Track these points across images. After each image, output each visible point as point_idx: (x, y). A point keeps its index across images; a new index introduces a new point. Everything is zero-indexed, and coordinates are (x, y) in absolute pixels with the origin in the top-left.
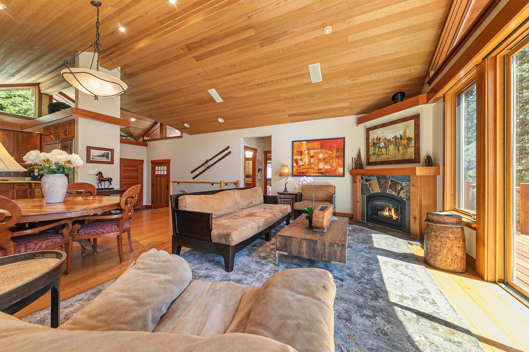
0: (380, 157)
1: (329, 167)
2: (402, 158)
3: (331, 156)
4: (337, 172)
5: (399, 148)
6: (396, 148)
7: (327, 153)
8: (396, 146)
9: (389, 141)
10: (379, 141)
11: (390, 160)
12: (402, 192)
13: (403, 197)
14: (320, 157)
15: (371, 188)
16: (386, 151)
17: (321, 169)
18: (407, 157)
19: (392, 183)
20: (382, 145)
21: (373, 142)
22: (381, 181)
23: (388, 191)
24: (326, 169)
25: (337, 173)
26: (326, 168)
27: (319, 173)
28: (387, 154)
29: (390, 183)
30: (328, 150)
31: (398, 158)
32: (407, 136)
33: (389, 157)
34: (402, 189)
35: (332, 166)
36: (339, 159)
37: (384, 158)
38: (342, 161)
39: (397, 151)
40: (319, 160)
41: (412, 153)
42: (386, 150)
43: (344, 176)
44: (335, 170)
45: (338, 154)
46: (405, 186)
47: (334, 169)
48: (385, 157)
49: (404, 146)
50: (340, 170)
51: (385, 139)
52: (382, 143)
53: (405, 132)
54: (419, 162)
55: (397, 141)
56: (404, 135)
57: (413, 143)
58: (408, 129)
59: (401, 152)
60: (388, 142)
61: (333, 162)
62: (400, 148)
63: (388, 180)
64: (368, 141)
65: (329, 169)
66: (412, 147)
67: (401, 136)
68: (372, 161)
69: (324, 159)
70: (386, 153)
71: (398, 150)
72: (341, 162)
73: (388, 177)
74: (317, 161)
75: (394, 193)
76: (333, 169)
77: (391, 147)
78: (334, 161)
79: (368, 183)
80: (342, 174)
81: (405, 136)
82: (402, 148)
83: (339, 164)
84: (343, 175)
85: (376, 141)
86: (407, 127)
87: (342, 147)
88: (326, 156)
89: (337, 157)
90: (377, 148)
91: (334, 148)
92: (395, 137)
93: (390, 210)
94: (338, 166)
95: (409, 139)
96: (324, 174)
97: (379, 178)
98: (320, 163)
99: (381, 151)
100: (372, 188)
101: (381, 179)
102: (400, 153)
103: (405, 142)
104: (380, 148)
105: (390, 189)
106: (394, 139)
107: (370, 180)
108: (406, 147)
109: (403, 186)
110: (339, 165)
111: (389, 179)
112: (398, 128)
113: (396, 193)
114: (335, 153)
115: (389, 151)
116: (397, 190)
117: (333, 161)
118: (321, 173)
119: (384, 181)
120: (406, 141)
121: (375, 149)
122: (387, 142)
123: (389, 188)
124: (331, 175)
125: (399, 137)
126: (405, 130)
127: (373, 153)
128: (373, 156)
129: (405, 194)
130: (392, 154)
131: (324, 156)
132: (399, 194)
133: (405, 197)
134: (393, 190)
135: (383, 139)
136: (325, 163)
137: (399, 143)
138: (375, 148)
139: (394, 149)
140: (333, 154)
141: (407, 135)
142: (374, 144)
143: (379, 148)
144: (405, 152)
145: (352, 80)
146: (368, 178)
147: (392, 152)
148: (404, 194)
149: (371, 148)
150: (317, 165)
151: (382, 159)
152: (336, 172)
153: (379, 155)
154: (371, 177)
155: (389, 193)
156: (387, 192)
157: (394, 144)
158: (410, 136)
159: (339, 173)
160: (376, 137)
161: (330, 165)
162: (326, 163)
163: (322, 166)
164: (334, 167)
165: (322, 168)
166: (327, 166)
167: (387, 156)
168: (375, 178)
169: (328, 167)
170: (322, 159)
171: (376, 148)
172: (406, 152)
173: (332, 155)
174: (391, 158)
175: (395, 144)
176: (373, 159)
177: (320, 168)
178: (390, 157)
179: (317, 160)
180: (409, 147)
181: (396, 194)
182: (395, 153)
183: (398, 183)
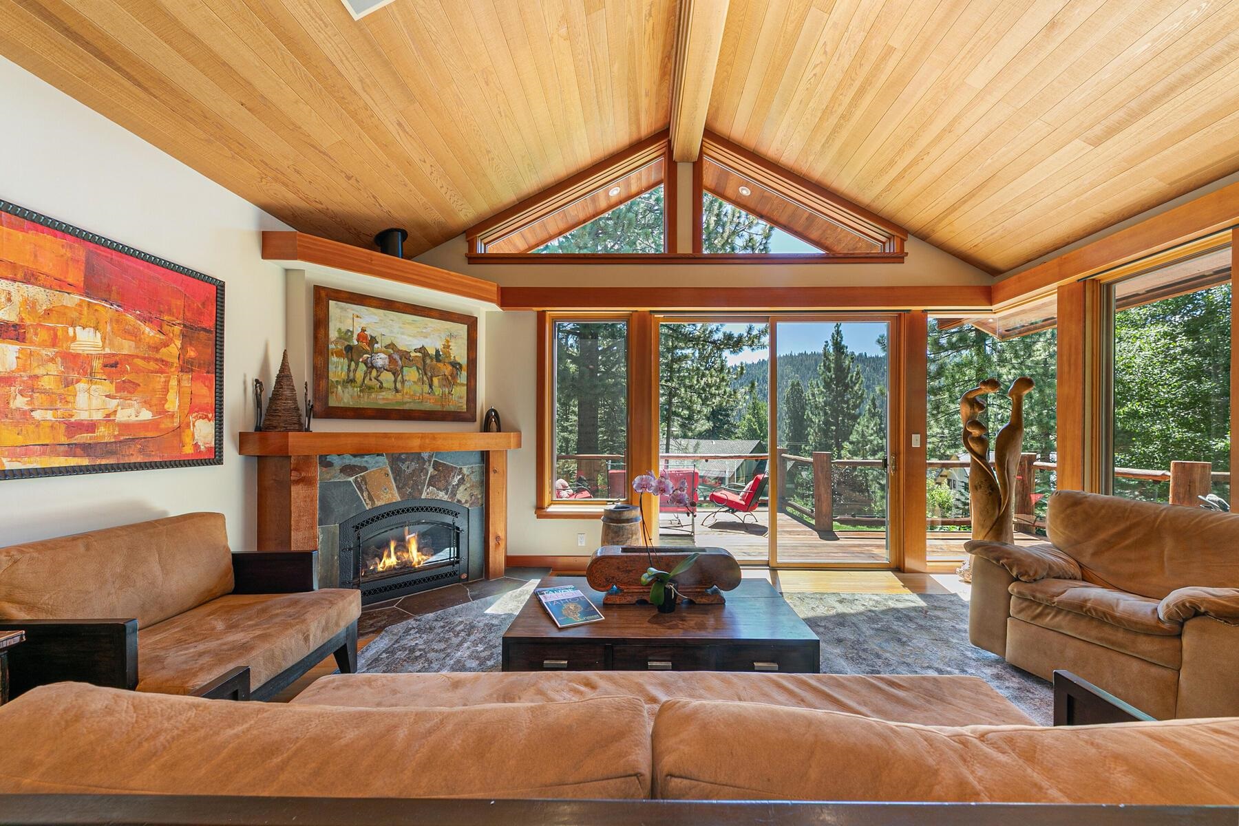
0: (373, 395)
1: (146, 415)
2: (438, 408)
3: (158, 356)
4: (187, 440)
5: (432, 380)
6: (425, 378)
7: (134, 335)
8: (426, 374)
9: (405, 355)
10: (370, 344)
11: (406, 407)
12: (462, 488)
13: (463, 501)
14: (75, 348)
15: (365, 494)
16: (395, 381)
17: (91, 427)
18: (450, 407)
19: (439, 471)
20: (381, 360)
21: (346, 343)
22: (404, 467)
23: (427, 493)
24: (125, 427)
25: (188, 450)
26: (124, 416)
27: (72, 450)
28: (397, 391)
29: (431, 470)
30: (139, 318)
31: (429, 405)
32: (452, 358)
33: (405, 400)
34: (462, 481)
35: (163, 412)
36: (197, 379)
37: (387, 399)
38: (210, 388)
39: (426, 388)
40: (76, 365)
41: (461, 398)
42: (393, 379)
43: (219, 461)
44: (179, 431)
45: (192, 353)
46: (468, 473)
47: (170, 425)
48: (390, 397)
49: (445, 378)
50: (203, 431)
51: (392, 346)
52: (382, 355)
53: (447, 347)
54: (474, 421)
55: (428, 361)
56: (444, 353)
57: (463, 377)
58: (453, 340)
59: (438, 391)
60: (399, 359)
61: (166, 390)
62: (435, 380)
63: (427, 464)
64: (322, 331)
65: (144, 425)
66: (462, 385)
67: (437, 351)
68: (342, 405)
69: (115, 365)
70: (395, 388)
71: (431, 386)
72: (206, 394)
73: (425, 455)
74: (55, 369)
75: (442, 495)
76: (167, 424)
77: (411, 374)
78: (173, 383)
79: (351, 479)
80: (209, 449)
81: (448, 355)
82: (439, 382)
83: (196, 401)
84: (215, 457)
85: (356, 343)
86: (451, 336)
87: (209, 323)
88: (126, 347)
89: (186, 366)
90: (362, 367)
91: (170, 312)
92: (423, 351)
93: (402, 545)
94: (191, 411)
95: (456, 365)
96: (112, 453)
97: (395, 460)
98: (82, 386)
99: (376, 378)
100: (369, 494)
101: (403, 461)
102: (434, 395)
103: (447, 370)
104: (373, 367)
105: (431, 488)
106: (418, 354)
107: (365, 469)
108: (450, 381)
109: (464, 475)
110: (194, 409)
111: (430, 461)
112: (429, 330)
113: (446, 494)
114: (179, 343)
115: (403, 382)
116: (450, 488)
117: (167, 382)
118: (87, 449)
119: (414, 465)
120: (450, 368)
121: (352, 368)
122: (397, 357)
123: (429, 484)
124: (158, 459)
125: (432, 352)
126: (448, 341)
127: (344, 376)
128: (346, 387)
129: (468, 493)
130: (412, 393)
131: (112, 345)
132: (453, 494)
133: (469, 499)
134: (438, 489)
135: (384, 345)
136: (118, 389)
137: (433, 368)
138: (353, 363)
139: (419, 379)
140: (166, 345)
141: (453, 356)
142: (349, 348)
143: (371, 366)
144: (447, 392)
145: (400, 124)
146: (356, 462)
147: (413, 389)
148: (466, 492)
149: (334, 359)
150: (62, 398)
151: (381, 402)
152: (181, 441)
153: (370, 388)
154: (366, 458)
155: (429, 497)
156: (423, 497)
157: (418, 368)
158: (458, 360)
159: (196, 446)
160: (357, 331)
161: (147, 404)
162: (126, 388)
163: (96, 403)
164: (172, 416)
165: (98, 416)
166: (130, 406)
167: (395, 396)
168: (383, 461)
169: (134, 413)
170: (97, 364)
171: (357, 364)
172: (449, 393)
173: (164, 350)
174: (410, 402)
175: (421, 367)
176: (344, 397)
177: (83, 416)
178: (407, 399)
179: (52, 360)
180: (455, 384)
181: (446, 498)
182: (420, 392)
183: (453, 469)
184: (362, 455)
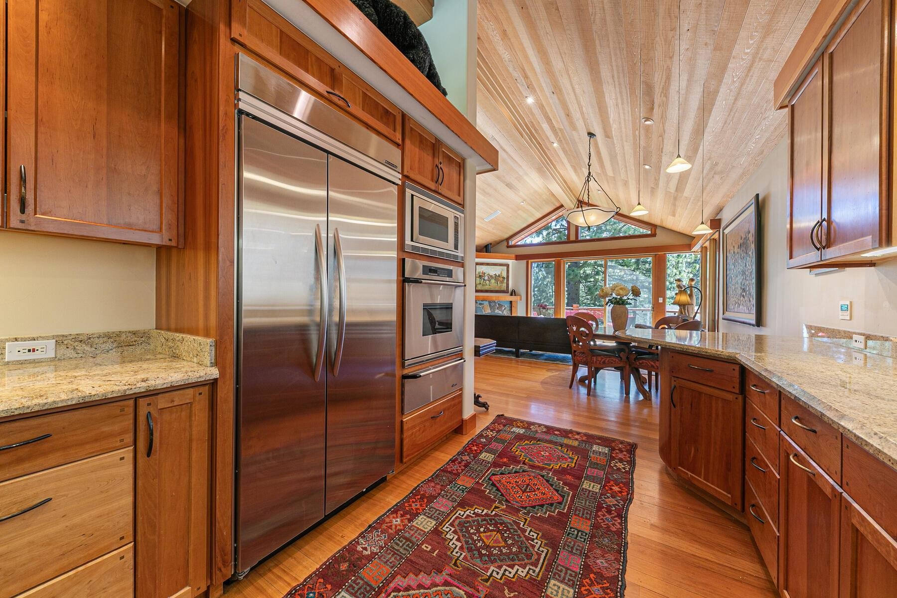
2: (499, 289)
9: (491, 276)
10: (484, 274)
12: (505, 311)
15: (484, 310)
18: (502, 289)
20: (486, 278)
22: (492, 304)
28: (490, 285)
29: (497, 305)
31: (497, 289)
34: (505, 309)
37: (488, 288)
41: (505, 286)
42: (489, 282)
51: (489, 274)
53: (502, 273)
54: (508, 292)
55: (497, 277)
56: (501, 275)
57: (505, 281)
59: (499, 285)
60: (490, 277)
62: (498, 282)
66: (505, 283)
68: (478, 289)
71: (497, 284)
73: (496, 302)
75: (500, 312)
77: (493, 281)
79: (481, 306)
82: (500, 282)
86: (503, 270)
90: (482, 280)
92: (495, 275)
95: (504, 278)
97: (490, 302)
103: (501, 279)
104: (485, 280)
105: (498, 310)
107: (484, 304)
108: (502, 282)
109: (505, 307)
112: (498, 270)
115: (491, 283)
119: (494, 304)
125: (498, 275)
127: (479, 283)
128: (479, 285)
132: (503, 312)
135: (487, 274)
137: (498, 279)
139: (495, 282)
141: (503, 276)
142: (480, 276)
144: (501, 285)
146: (482, 302)
147: (493, 285)
149: (478, 279)
151: (486, 288)
153: (484, 285)
156: (496, 312)
157: (495, 279)
160: (482, 271)
167: (490, 287)
174: (493, 288)
182: (495, 285)
183: (503, 305)
184: (483, 301)
